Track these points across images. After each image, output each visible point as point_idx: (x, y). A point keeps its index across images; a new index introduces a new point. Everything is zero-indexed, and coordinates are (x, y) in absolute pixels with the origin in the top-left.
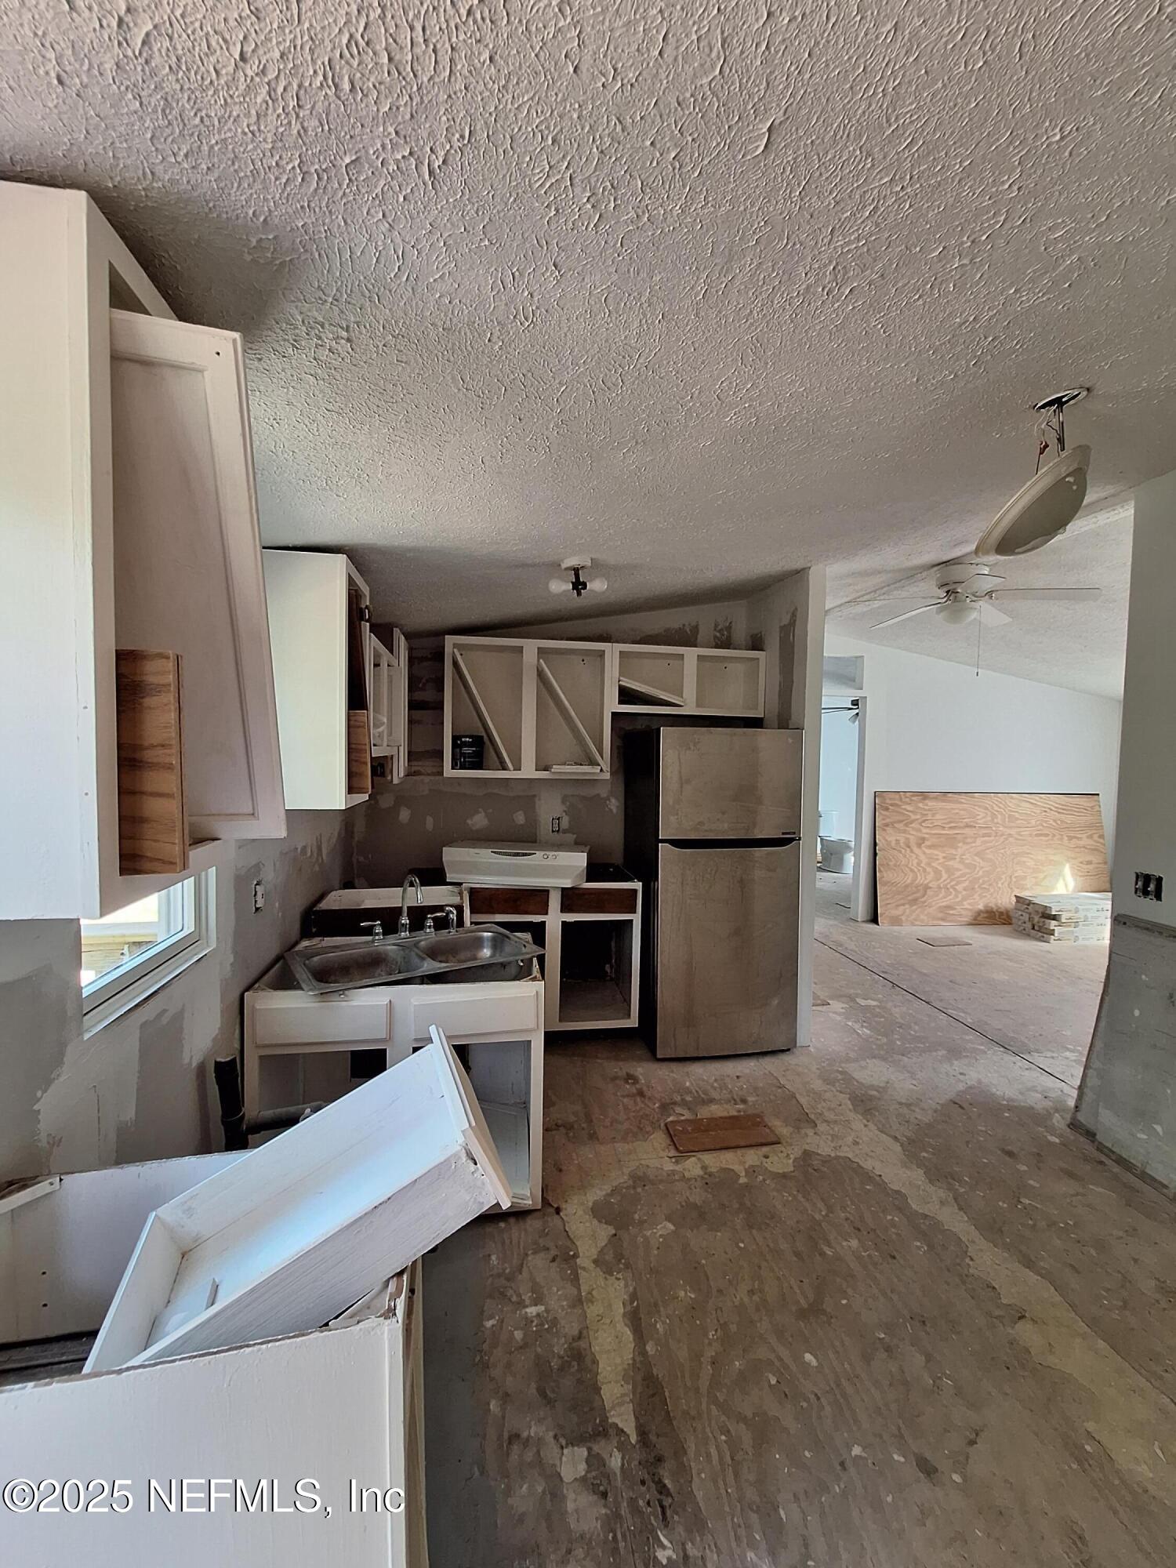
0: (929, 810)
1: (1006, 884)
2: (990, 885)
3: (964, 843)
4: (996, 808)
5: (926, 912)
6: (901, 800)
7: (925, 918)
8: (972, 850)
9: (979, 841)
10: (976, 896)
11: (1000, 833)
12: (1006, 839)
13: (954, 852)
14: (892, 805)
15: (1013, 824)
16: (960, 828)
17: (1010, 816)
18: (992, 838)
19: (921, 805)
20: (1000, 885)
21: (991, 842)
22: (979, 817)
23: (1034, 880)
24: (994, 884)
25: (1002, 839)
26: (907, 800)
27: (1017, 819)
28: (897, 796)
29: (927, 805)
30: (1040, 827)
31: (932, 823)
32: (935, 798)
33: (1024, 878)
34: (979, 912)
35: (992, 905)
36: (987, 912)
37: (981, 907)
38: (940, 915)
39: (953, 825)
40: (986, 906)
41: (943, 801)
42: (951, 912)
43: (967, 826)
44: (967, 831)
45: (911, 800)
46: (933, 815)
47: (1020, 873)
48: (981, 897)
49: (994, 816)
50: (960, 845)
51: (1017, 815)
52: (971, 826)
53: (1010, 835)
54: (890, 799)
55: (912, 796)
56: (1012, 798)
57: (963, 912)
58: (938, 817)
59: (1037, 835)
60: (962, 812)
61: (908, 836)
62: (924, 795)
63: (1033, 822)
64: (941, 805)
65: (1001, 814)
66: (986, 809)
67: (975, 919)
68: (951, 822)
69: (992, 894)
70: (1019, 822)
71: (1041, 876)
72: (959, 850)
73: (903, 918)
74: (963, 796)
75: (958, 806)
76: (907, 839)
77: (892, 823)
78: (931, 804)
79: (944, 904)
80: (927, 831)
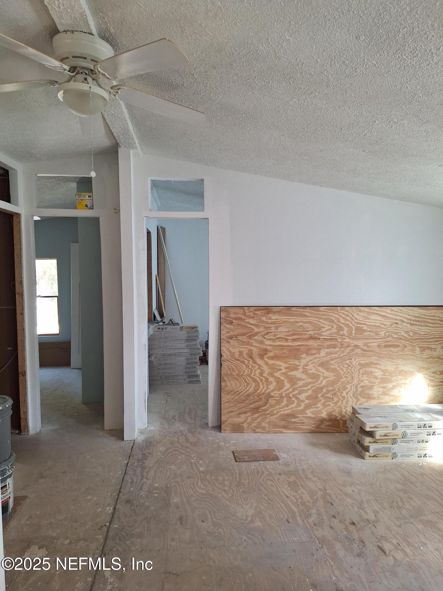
0: (272, 323)
1: (351, 394)
2: (335, 394)
3: (308, 354)
4: (342, 321)
5: (267, 420)
6: (245, 314)
7: (266, 425)
8: (316, 361)
9: (323, 353)
10: (319, 405)
11: (346, 345)
12: (353, 350)
13: (297, 362)
14: (236, 319)
15: (359, 336)
16: (304, 340)
17: (357, 329)
18: (337, 349)
19: (264, 319)
20: (344, 394)
21: (335, 353)
22: (323, 330)
23: (381, 390)
24: (339, 394)
25: (348, 350)
26: (251, 314)
27: (366, 331)
28: (241, 311)
29: (270, 319)
30: (390, 339)
31: (275, 335)
32: (279, 312)
33: (371, 388)
34: (322, 421)
35: (336, 413)
36: (330, 420)
37: (324, 415)
38: (283, 423)
39: (295, 337)
40: (329, 415)
41: (288, 315)
42: (293, 420)
43: (312, 338)
44: (311, 343)
45: (255, 314)
46: (277, 328)
47: (366, 383)
48: (324, 405)
49: (340, 329)
50: (304, 355)
51: (365, 328)
52: (316, 338)
53: (356, 346)
54: (235, 313)
55: (256, 310)
56: (360, 311)
57: (305, 420)
58: (280, 329)
59: (385, 346)
60: (306, 325)
61: (250, 348)
62: (267, 309)
63: (382, 334)
64: (284, 318)
65: (348, 326)
66: (332, 321)
67: (318, 427)
68: (294, 335)
69: (336, 403)
70: (366, 333)
71: (390, 385)
72: (302, 361)
73: (245, 425)
74: (308, 310)
75: (303, 319)
76: (251, 350)
77: (236, 336)
78: (274, 317)
79: (286, 412)
80: (270, 343)
